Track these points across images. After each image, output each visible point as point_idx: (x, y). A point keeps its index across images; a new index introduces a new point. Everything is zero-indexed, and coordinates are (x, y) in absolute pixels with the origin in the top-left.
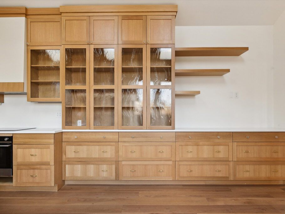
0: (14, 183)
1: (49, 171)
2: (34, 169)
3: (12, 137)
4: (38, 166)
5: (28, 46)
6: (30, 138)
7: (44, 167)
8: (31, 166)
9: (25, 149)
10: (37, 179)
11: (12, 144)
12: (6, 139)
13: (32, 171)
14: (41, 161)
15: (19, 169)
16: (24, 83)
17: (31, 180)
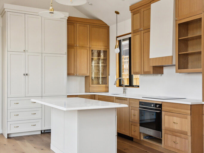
0: (163, 145)
1: (187, 141)
2: (176, 136)
3: (161, 104)
4: (179, 134)
5: (176, 21)
6: (173, 107)
7: (183, 135)
8: (174, 133)
9: (170, 117)
10: (178, 147)
11: (161, 110)
12: (158, 106)
13: (174, 137)
14: (181, 130)
15: (166, 134)
16: (172, 56)
17: (174, 145)
